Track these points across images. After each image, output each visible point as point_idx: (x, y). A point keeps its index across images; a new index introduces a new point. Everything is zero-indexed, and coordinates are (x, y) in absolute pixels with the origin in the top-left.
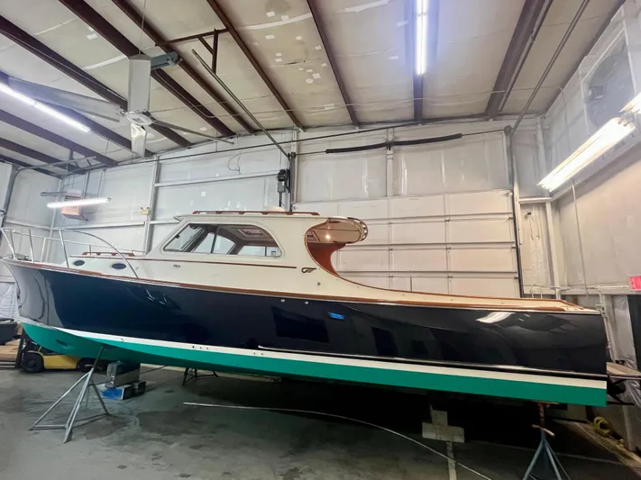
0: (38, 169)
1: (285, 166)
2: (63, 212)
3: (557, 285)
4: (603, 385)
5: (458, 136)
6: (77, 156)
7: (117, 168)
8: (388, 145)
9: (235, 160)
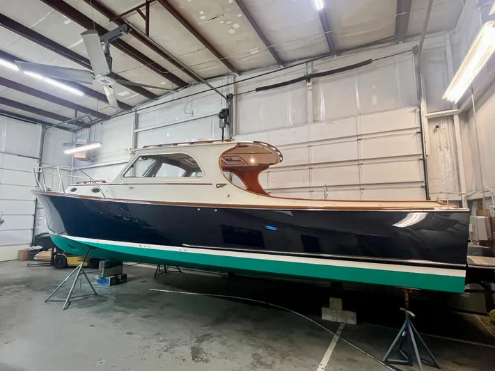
0: (58, 127)
1: (225, 106)
2: (76, 156)
3: (464, 191)
4: (462, 274)
5: (369, 62)
6: (80, 114)
7: (110, 121)
8: (307, 78)
9: (189, 106)
